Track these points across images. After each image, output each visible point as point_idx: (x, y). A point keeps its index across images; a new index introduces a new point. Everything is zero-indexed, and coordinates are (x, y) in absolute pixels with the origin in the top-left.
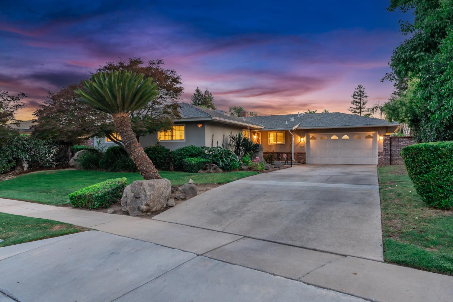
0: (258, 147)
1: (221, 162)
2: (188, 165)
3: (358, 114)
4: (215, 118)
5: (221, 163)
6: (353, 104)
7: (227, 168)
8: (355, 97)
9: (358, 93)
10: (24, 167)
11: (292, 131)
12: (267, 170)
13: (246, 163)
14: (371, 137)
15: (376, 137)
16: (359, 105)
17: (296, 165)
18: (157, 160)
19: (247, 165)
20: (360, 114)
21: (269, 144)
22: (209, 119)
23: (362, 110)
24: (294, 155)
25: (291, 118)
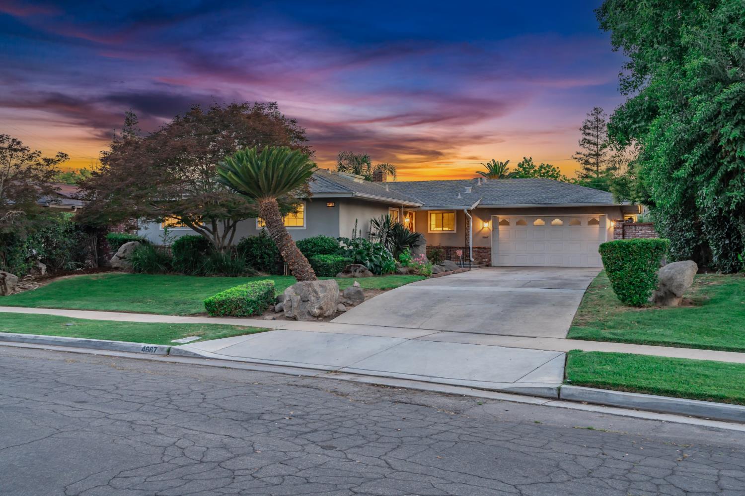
0: (417, 239)
1: (368, 262)
2: (321, 266)
3: (593, 168)
4: (358, 194)
5: (369, 264)
6: (582, 147)
7: (377, 271)
8: (587, 131)
9: (592, 122)
10: (41, 269)
11: (470, 211)
12: (435, 274)
13: (405, 264)
14: (598, 223)
15: (605, 222)
16: (596, 149)
17: (476, 267)
18: (264, 258)
19: (407, 266)
20: (597, 167)
21: (429, 232)
22: (349, 196)
23: (601, 159)
24: (473, 251)
25: (466, 188)
